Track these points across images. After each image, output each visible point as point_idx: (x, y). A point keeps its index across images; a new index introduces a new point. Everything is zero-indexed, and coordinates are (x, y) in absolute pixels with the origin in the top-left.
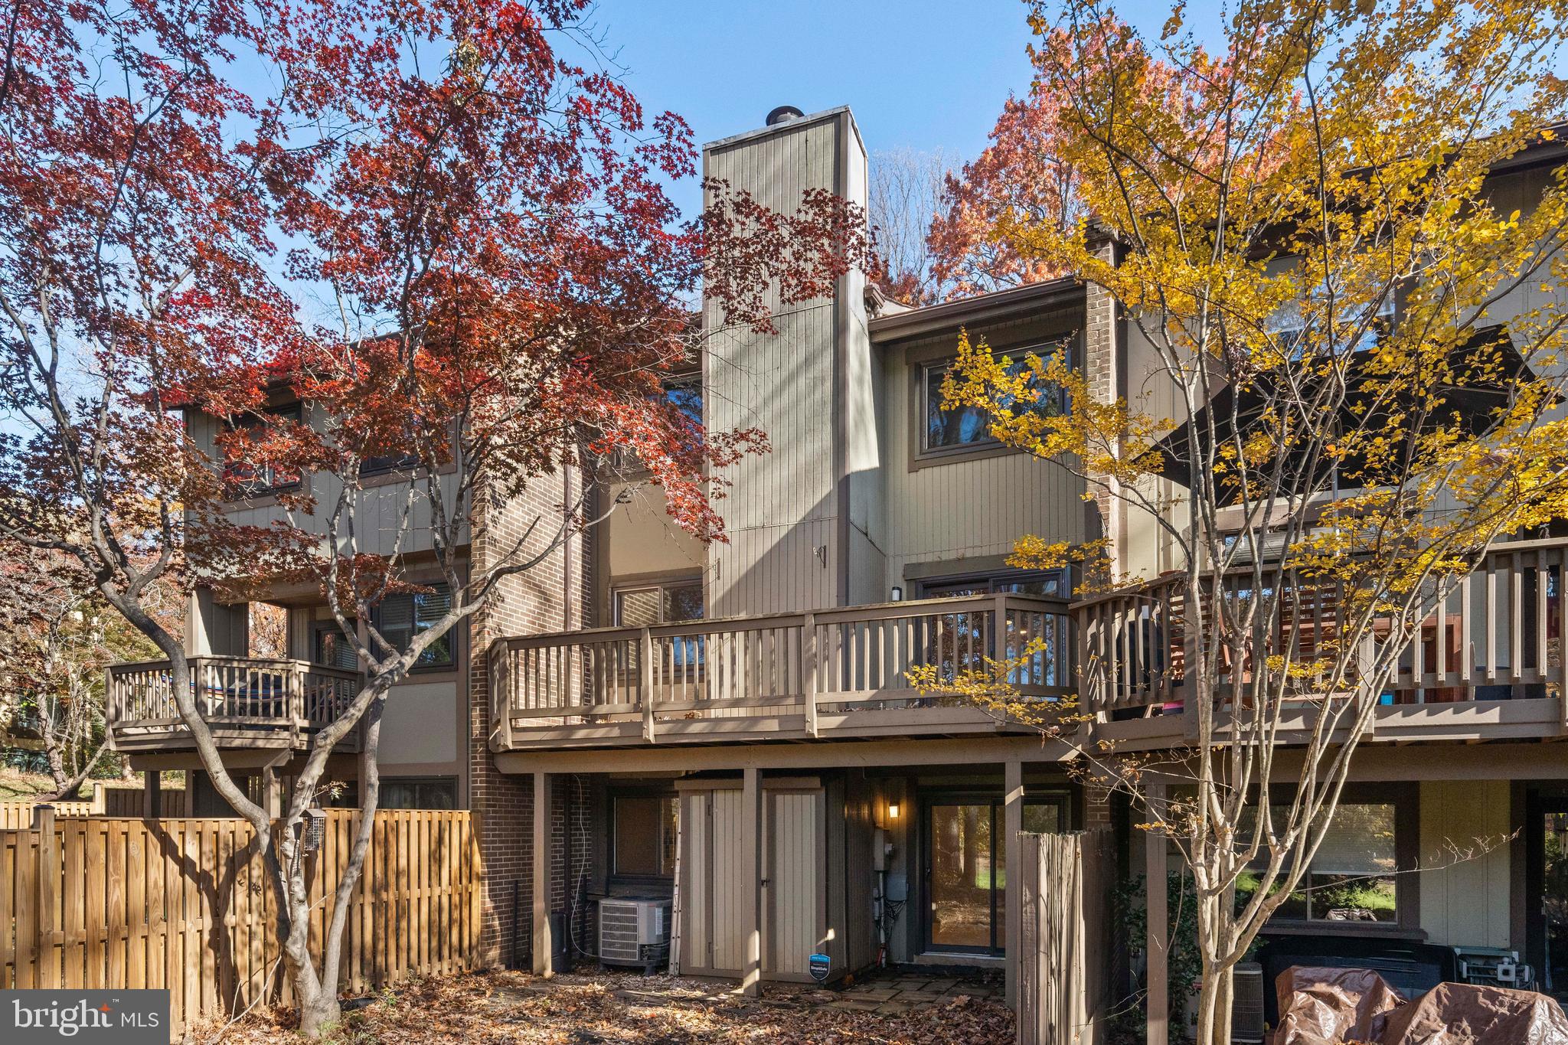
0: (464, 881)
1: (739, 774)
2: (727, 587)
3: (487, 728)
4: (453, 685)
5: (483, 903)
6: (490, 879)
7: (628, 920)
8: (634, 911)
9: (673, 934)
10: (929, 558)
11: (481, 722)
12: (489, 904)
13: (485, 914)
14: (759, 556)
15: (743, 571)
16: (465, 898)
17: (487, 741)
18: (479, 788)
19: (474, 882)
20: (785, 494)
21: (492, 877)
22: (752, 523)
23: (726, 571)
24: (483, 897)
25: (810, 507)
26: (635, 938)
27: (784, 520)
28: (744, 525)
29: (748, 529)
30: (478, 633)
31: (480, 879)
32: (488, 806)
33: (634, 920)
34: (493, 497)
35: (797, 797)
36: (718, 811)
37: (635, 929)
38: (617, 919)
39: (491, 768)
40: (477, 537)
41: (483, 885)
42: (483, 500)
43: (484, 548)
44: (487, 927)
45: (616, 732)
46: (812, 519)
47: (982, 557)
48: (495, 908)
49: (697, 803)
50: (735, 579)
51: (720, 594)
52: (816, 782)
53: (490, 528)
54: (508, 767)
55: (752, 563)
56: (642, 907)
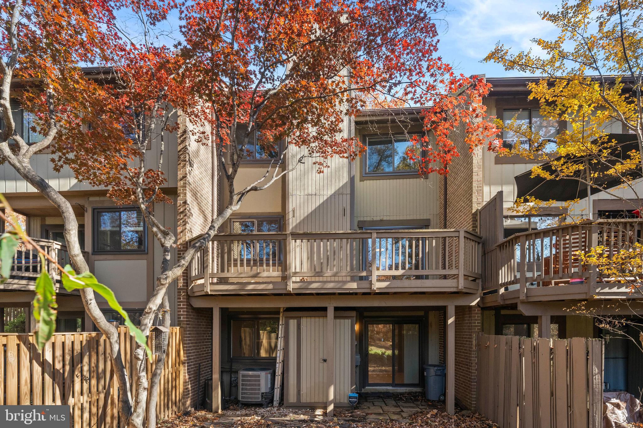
0: (177, 365)
1: (325, 309)
2: (298, 221)
3: (187, 283)
4: (145, 261)
5: (185, 376)
6: (188, 363)
7: (255, 381)
8: (259, 376)
9: (276, 387)
10: (368, 219)
11: (184, 280)
12: (187, 377)
13: (185, 382)
14: (314, 208)
15: (306, 214)
16: (178, 374)
17: (187, 289)
18: (182, 315)
19: (181, 365)
20: (325, 182)
21: (188, 362)
22: (310, 192)
23: (297, 214)
24: (185, 373)
25: (337, 188)
26: (259, 389)
27: (325, 193)
28: (306, 193)
29: (308, 195)
30: (182, 232)
31: (184, 363)
32: (187, 324)
33: (259, 381)
34: (189, 160)
35: (342, 321)
36: (303, 327)
37: (259, 385)
38: (249, 381)
39: (190, 305)
40: (181, 180)
41: (184, 366)
42: (185, 161)
43: (185, 187)
44: (186, 389)
45: (270, 286)
46: (338, 193)
47: (389, 220)
48: (189, 378)
49: (293, 323)
50: (302, 218)
51: (294, 224)
52: (354, 314)
53: (188, 176)
54: (198, 304)
55: (310, 211)
56: (263, 374)
